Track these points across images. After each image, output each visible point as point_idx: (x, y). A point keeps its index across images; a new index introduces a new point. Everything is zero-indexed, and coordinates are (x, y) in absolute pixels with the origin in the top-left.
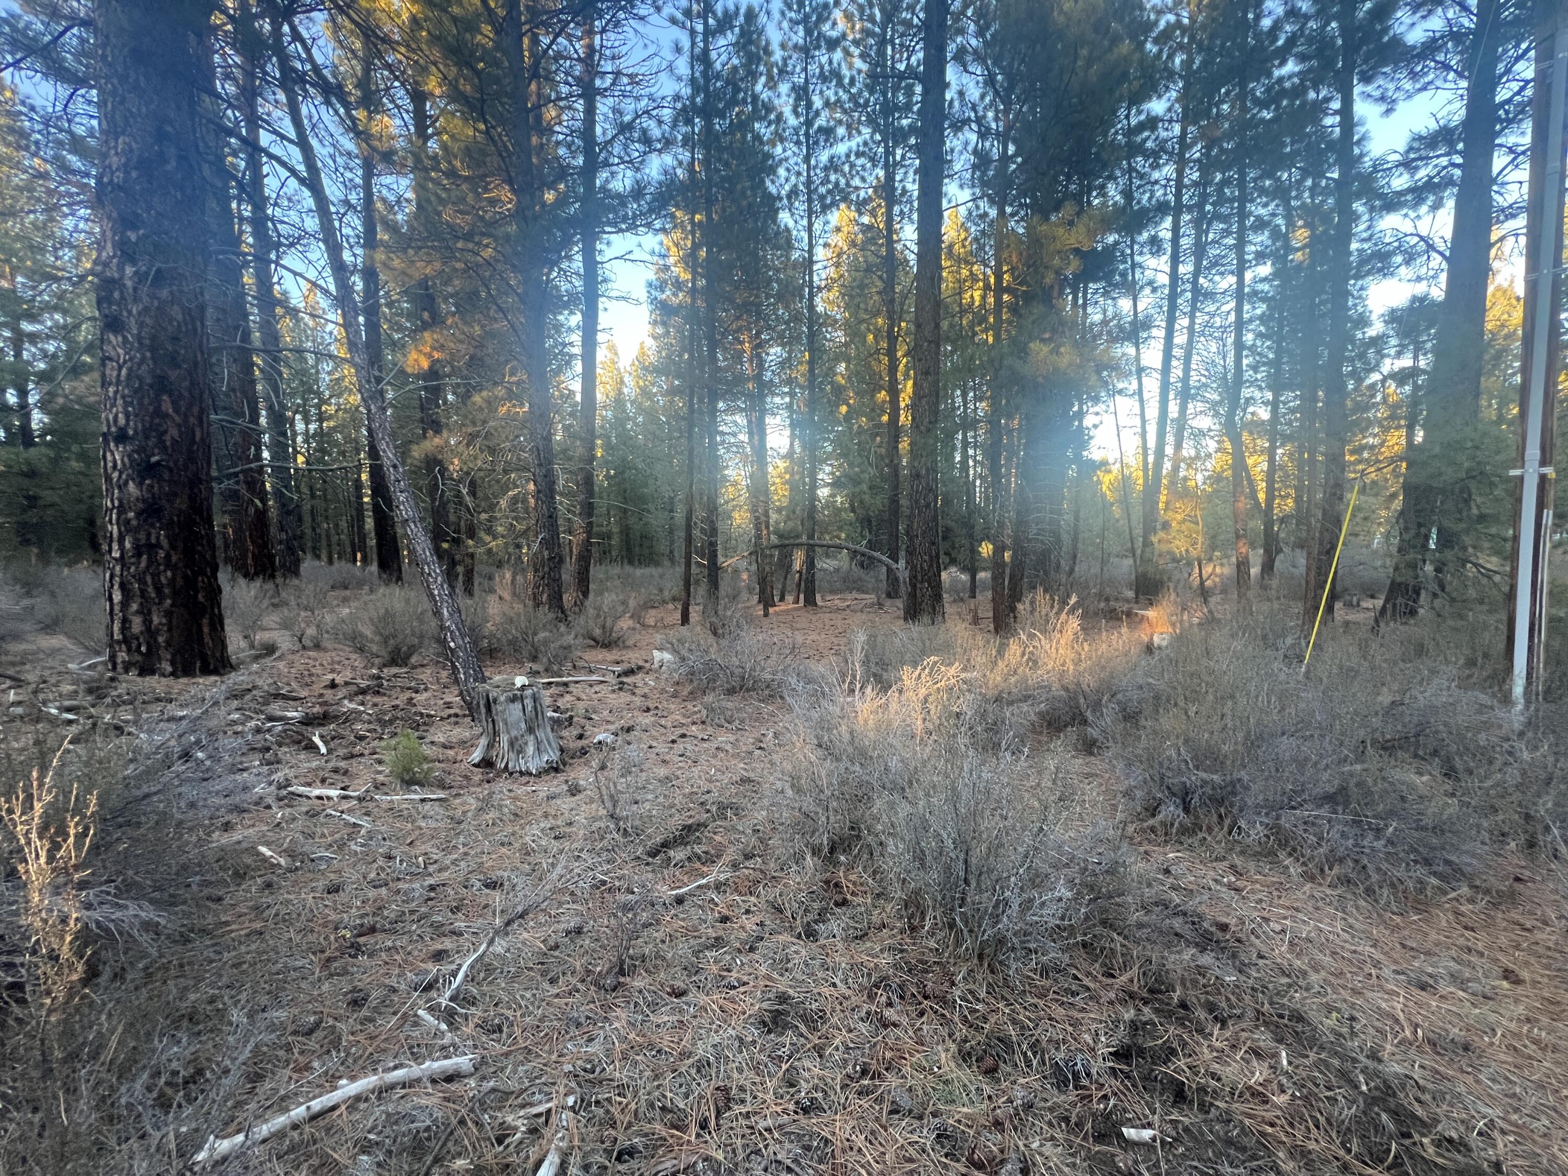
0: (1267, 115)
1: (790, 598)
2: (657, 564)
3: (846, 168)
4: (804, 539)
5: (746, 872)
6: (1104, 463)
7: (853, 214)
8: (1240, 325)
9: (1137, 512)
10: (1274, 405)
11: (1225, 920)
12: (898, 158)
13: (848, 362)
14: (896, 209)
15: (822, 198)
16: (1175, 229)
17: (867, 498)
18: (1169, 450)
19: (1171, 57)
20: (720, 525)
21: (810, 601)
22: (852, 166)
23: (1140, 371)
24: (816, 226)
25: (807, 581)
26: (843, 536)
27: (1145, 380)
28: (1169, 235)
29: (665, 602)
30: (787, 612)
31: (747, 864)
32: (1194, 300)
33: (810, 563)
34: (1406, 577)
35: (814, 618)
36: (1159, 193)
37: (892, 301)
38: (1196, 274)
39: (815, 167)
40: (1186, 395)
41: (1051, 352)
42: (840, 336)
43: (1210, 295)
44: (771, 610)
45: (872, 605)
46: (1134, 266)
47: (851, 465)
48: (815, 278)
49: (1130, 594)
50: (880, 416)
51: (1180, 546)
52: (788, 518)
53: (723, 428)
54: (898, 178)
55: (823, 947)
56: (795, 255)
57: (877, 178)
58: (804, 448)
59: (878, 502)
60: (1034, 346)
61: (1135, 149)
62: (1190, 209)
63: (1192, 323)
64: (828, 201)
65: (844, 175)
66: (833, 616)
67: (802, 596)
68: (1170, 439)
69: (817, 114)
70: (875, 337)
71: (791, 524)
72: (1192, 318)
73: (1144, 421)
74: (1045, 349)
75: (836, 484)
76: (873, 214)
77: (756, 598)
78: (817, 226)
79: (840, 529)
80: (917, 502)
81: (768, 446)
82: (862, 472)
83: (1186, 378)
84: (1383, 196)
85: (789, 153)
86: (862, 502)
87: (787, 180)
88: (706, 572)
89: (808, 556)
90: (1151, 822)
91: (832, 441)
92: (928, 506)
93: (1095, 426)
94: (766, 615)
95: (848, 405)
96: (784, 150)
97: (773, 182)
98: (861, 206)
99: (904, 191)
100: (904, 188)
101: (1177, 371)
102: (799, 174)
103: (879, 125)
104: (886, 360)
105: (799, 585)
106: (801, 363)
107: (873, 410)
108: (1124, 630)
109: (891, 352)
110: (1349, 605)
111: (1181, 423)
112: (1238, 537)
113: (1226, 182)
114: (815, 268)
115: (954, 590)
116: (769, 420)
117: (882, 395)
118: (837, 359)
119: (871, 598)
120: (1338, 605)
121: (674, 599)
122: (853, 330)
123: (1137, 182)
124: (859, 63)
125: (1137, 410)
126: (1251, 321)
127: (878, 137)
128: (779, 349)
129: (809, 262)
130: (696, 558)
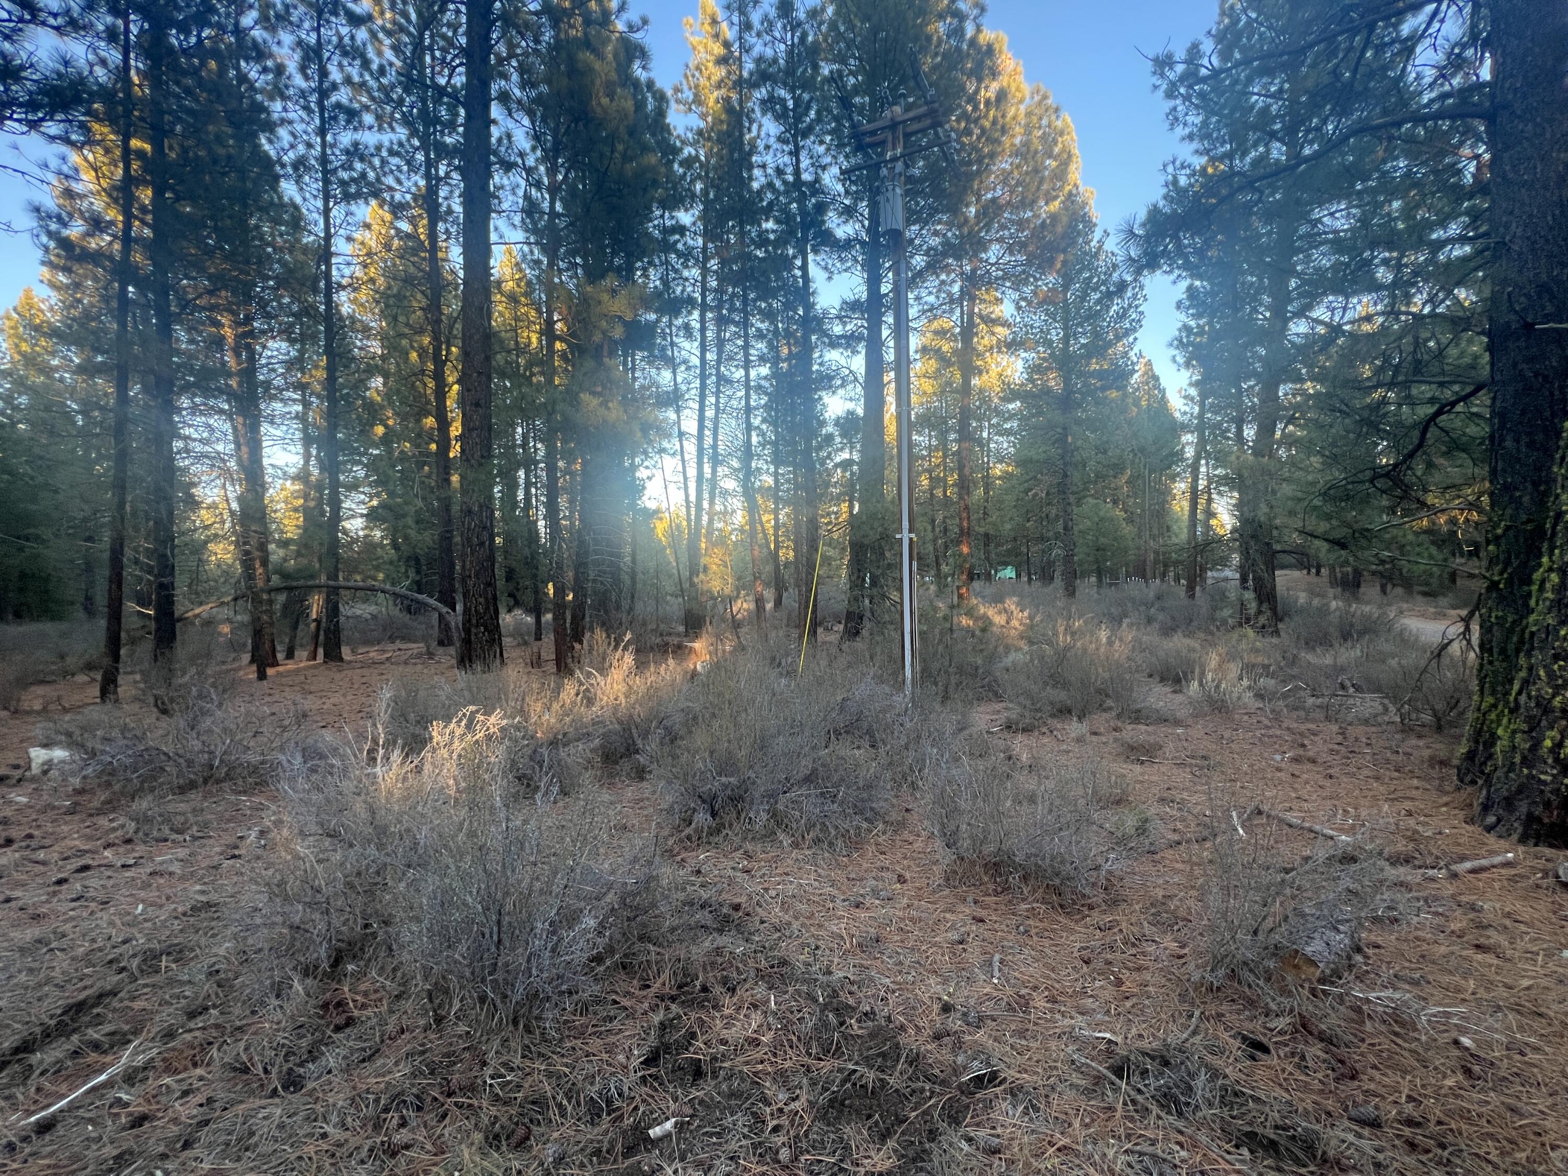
0: (760, 254)
1: (302, 654)
2: (56, 617)
3: (377, 162)
4: (323, 579)
5: (188, 1037)
6: (657, 511)
7: (388, 217)
8: (748, 410)
9: (684, 559)
10: (776, 474)
11: (737, 900)
12: (442, 173)
13: (386, 376)
14: (441, 226)
15: (343, 183)
16: (703, 321)
17: (412, 533)
18: (706, 505)
19: (692, 181)
20: (179, 562)
21: (333, 655)
22: (384, 162)
23: (681, 434)
24: (334, 213)
25: (327, 631)
26: (381, 576)
27: (685, 443)
28: (698, 326)
29: (67, 673)
30: (297, 672)
31: (192, 1025)
32: (718, 385)
33: (333, 610)
34: (854, 608)
35: (338, 676)
36: (689, 289)
37: (438, 321)
38: (719, 362)
39: (333, 146)
40: (716, 461)
41: (601, 404)
42: (376, 347)
43: (729, 382)
44: (270, 671)
45: (419, 656)
46: (672, 344)
47: (391, 494)
48: (334, 272)
49: (681, 629)
50: (428, 444)
51: (716, 586)
52: (299, 554)
53: (187, 431)
54: (442, 194)
55: (310, 1094)
56: (308, 239)
57: (416, 184)
58: (322, 469)
59: (427, 539)
60: (585, 397)
61: (669, 247)
62: (711, 309)
63: (718, 402)
64: (353, 189)
65: (374, 169)
66: (365, 671)
67: (321, 651)
68: (706, 495)
69: (334, 87)
70: (420, 356)
71: (304, 561)
72: (718, 398)
73: (685, 478)
74: (595, 402)
75: (372, 516)
76: (412, 221)
77: (246, 657)
78: (337, 213)
79: (377, 568)
80: (469, 540)
81: (266, 462)
82: (406, 503)
83: (715, 446)
84: (828, 336)
85: (291, 115)
86: (406, 538)
87: (292, 146)
88: (153, 625)
89: (328, 600)
90: (688, 831)
91: (365, 466)
92: (482, 544)
93: (649, 478)
94: (262, 676)
95: (386, 426)
96: (285, 109)
97: (270, 141)
98: (397, 209)
99: (450, 211)
100: (449, 206)
101: (708, 441)
102: (309, 145)
103: (417, 130)
104: (431, 384)
105: (317, 636)
106: (316, 367)
107: (419, 435)
108: (671, 661)
109: (439, 376)
110: (826, 629)
111: (713, 481)
112: (755, 578)
113: (734, 294)
114: (334, 260)
115: (517, 632)
116: (265, 428)
117: (430, 422)
118: (371, 371)
119: (417, 647)
120: (820, 630)
121: (89, 667)
122: (391, 343)
123: (672, 275)
124: (389, 54)
125: (680, 468)
126: (756, 408)
127: (416, 143)
128: (284, 345)
129: (325, 254)
130: (131, 606)
